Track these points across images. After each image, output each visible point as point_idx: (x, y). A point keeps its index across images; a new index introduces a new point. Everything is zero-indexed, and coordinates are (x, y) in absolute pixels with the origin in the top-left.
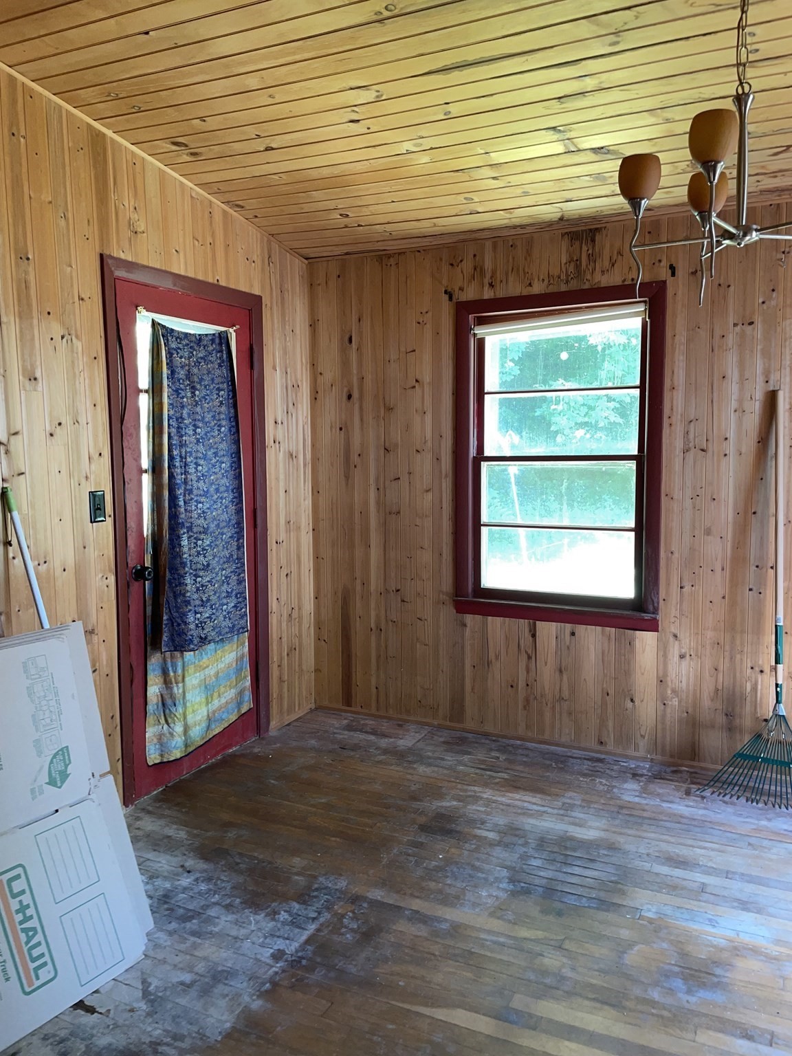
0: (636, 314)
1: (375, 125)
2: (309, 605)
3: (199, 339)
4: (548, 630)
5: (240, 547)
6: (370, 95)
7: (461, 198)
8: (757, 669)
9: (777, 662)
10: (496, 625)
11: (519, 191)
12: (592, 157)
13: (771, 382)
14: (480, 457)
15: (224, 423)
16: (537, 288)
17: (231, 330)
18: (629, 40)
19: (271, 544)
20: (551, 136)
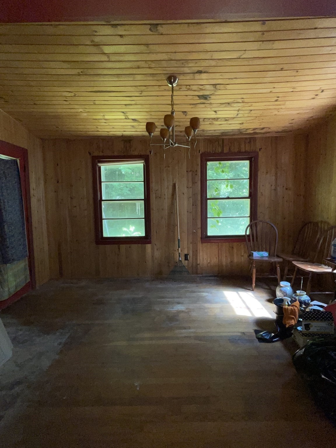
0: (142, 163)
1: (72, 103)
2: (46, 248)
3: (7, 161)
4: (123, 247)
5: (24, 229)
6: (72, 94)
7: (95, 127)
8: (174, 250)
9: (179, 248)
10: (108, 247)
11: (112, 127)
12: (132, 121)
13: (174, 181)
14: (101, 200)
15: (17, 189)
16: (116, 154)
17: (18, 159)
18: (144, 94)
19: (34, 229)
20: (122, 114)
